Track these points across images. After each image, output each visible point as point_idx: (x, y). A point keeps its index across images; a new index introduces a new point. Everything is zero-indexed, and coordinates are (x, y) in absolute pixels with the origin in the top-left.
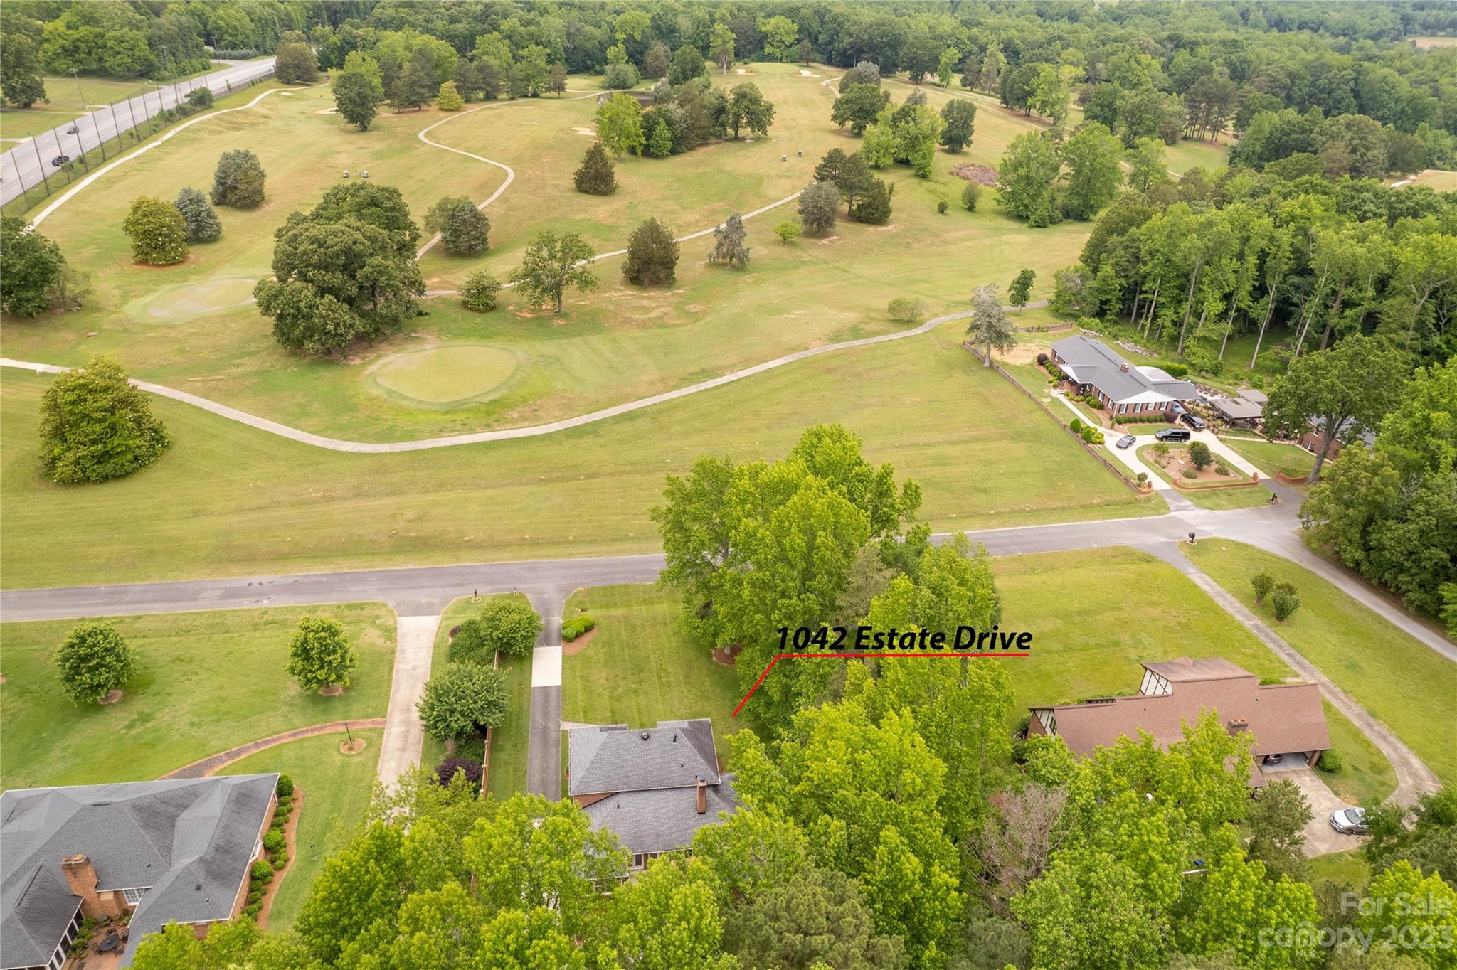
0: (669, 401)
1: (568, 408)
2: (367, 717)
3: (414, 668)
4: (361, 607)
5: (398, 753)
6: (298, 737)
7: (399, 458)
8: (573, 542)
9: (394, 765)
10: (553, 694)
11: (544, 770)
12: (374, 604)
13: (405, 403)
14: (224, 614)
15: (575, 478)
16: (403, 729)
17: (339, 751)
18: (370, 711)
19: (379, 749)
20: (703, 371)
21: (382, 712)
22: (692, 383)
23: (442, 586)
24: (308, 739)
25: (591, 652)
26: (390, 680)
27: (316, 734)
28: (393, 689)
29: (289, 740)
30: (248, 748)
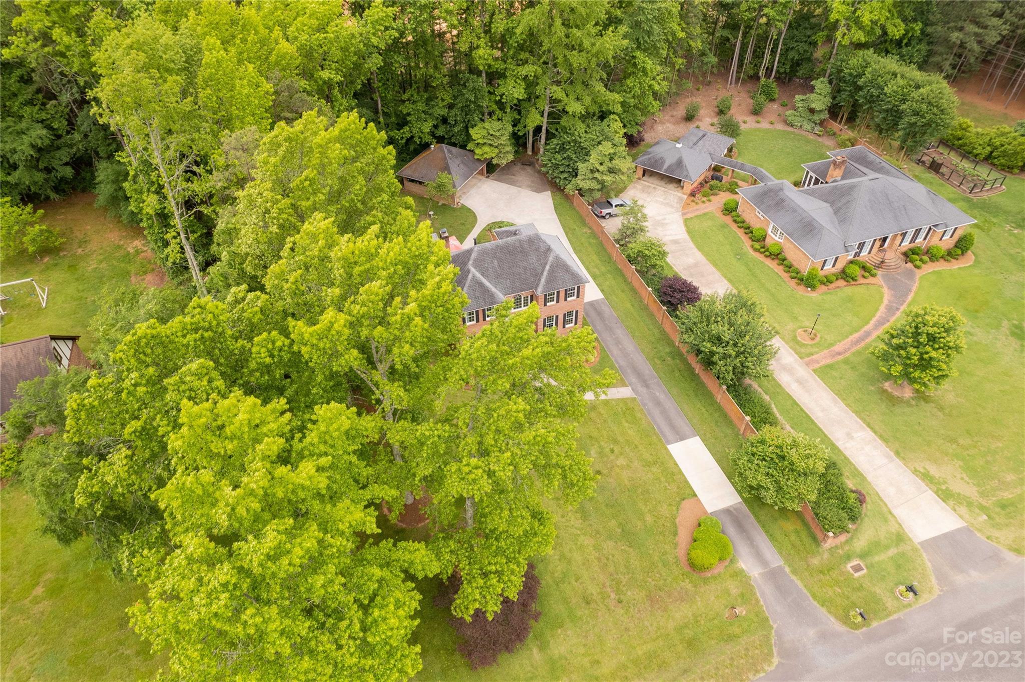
3: (850, 436)
10: (668, 432)
16: (783, 362)
18: (834, 374)
19: (782, 339)
21: (823, 374)
24: (852, 334)
28: (842, 404)
29: (866, 328)
30: (887, 315)
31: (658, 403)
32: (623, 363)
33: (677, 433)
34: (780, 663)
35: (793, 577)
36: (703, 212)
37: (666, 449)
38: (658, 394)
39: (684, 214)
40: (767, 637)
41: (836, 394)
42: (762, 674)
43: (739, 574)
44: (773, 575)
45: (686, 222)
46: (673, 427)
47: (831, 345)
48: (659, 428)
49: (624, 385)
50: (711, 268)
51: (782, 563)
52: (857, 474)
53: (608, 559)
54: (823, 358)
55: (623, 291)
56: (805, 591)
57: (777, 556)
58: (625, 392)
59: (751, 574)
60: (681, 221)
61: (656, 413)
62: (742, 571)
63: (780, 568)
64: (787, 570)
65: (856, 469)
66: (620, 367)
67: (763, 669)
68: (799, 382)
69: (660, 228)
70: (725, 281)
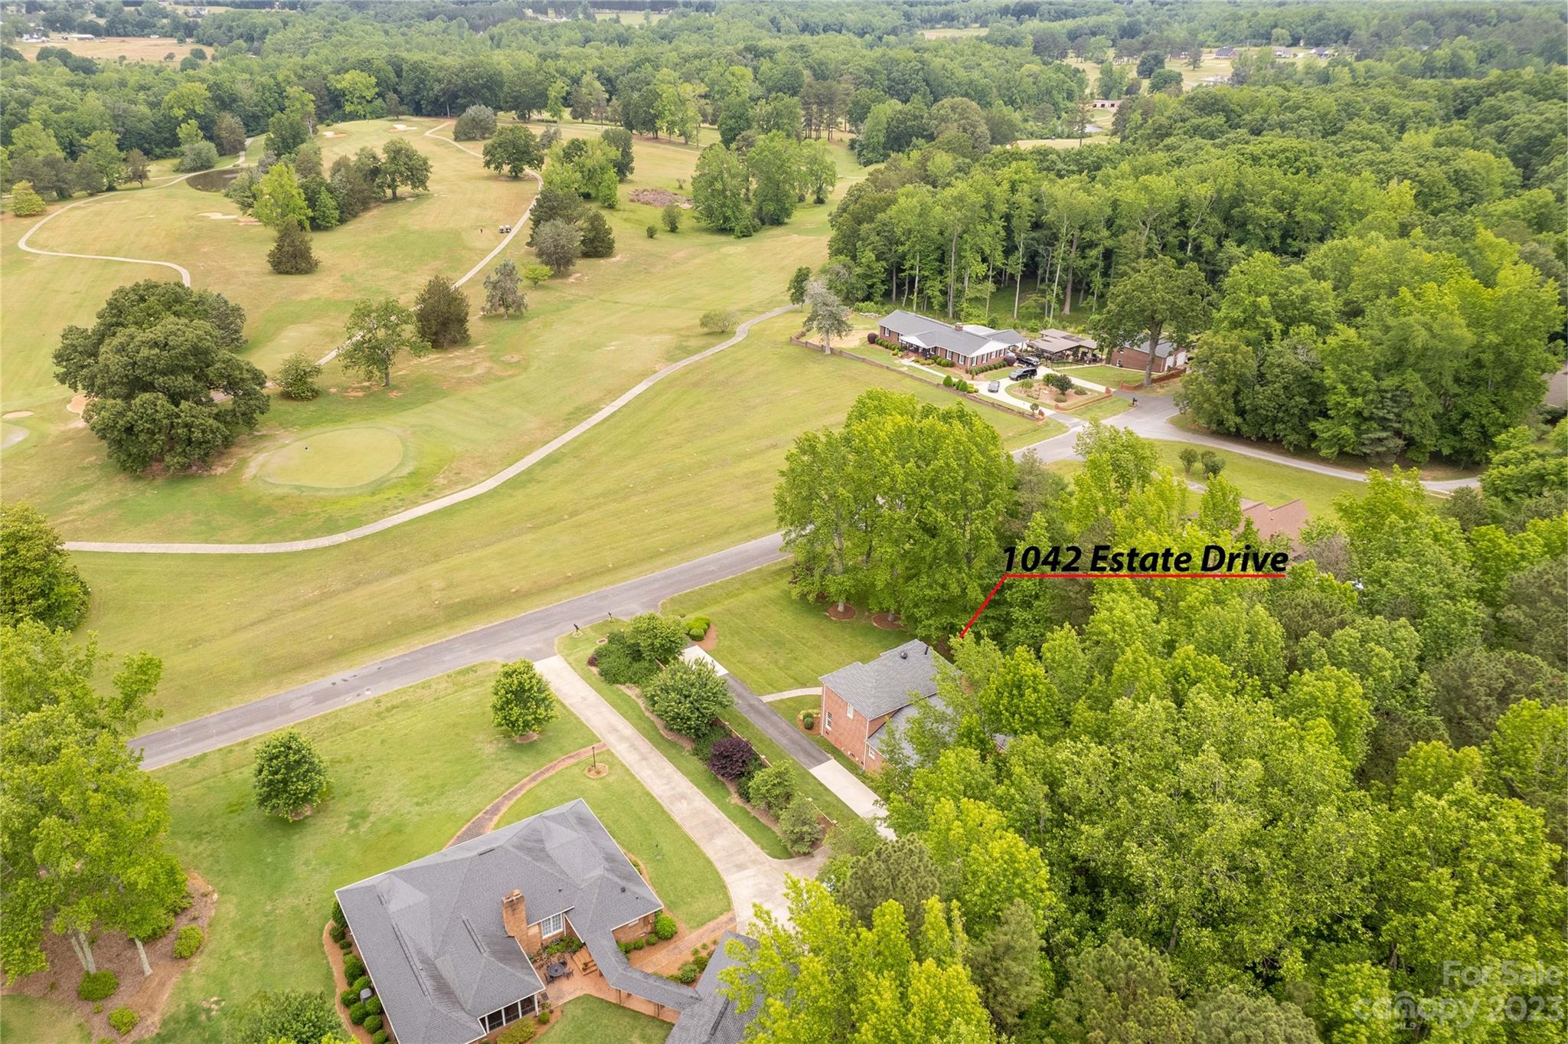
0: (574, 440)
1: (488, 467)
2: (584, 747)
4: (472, 669)
5: (644, 763)
6: (540, 779)
7: (368, 542)
8: (615, 569)
9: (650, 772)
11: (783, 733)
12: (482, 664)
13: (322, 493)
14: (335, 715)
15: (560, 519)
16: (627, 745)
17: (590, 778)
18: (581, 742)
19: (623, 766)
20: (579, 409)
21: (592, 739)
22: (579, 421)
23: (533, 633)
24: (551, 777)
25: (727, 643)
26: (572, 714)
27: (552, 772)
28: (583, 719)
29: (533, 784)
30: (502, 803)
32: (775, 718)
36: (705, 928)
37: (729, 671)
39: (732, 919)
45: (729, 907)
47: (577, 764)
48: (736, 681)
49: (769, 703)
50: (694, 835)
54: (589, 752)
58: (766, 699)
60: (735, 905)
66: (776, 714)
68: (616, 731)
69: (764, 886)
70: (677, 820)
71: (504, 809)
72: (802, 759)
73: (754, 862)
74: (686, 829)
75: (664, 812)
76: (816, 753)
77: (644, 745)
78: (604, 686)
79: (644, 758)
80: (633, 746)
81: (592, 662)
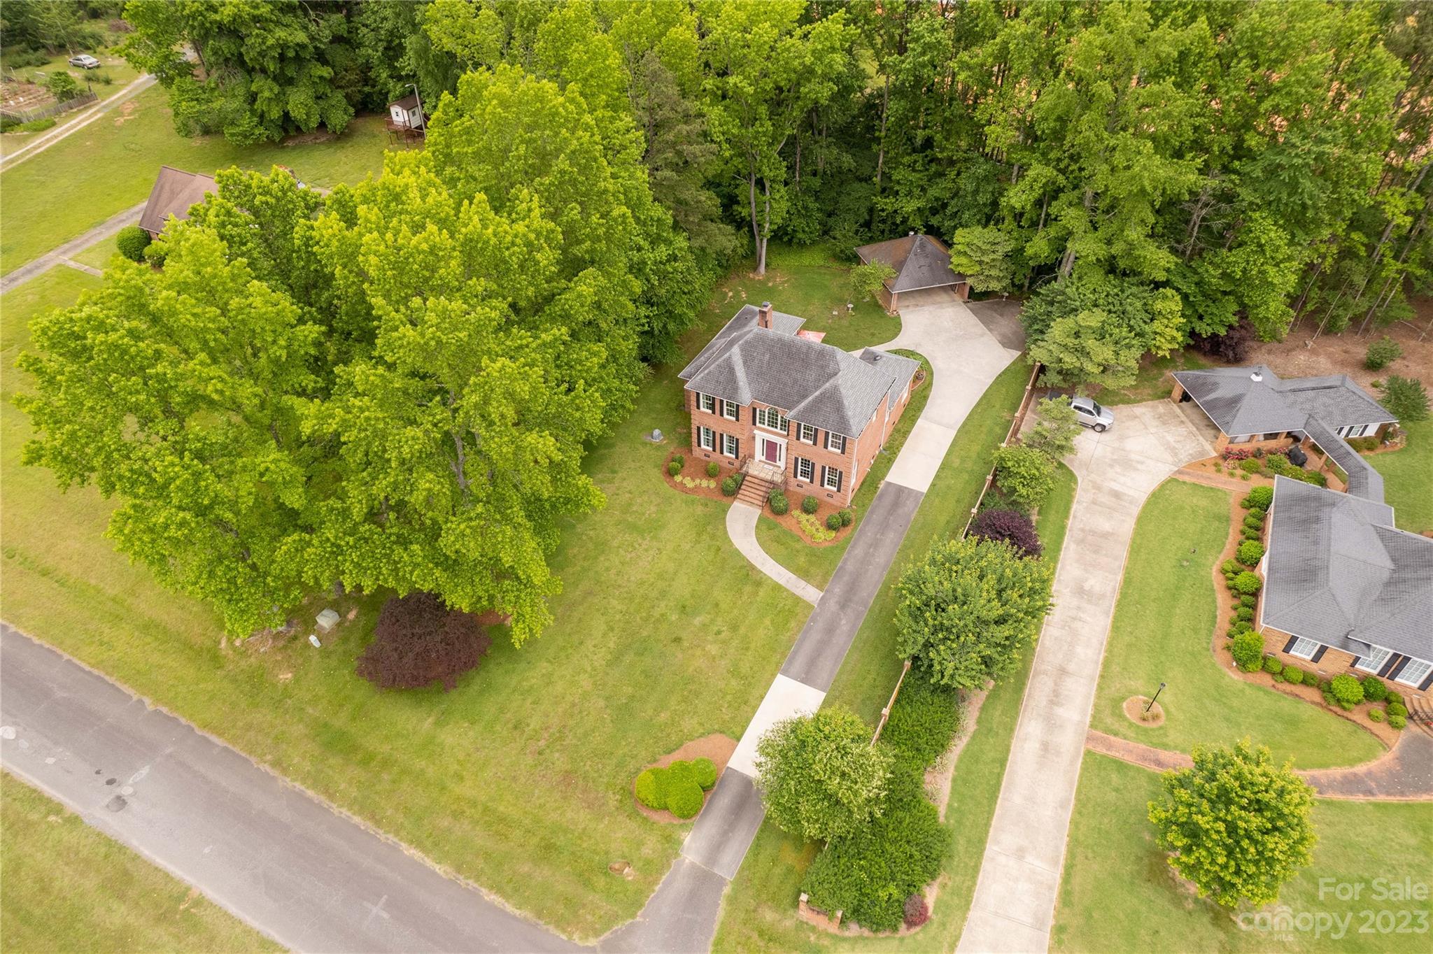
2: (1121, 766)
3: (1020, 853)
5: (1071, 667)
9: (1079, 650)
10: (799, 663)
11: (875, 544)
16: (1060, 711)
17: (1167, 711)
18: (1115, 777)
19: (1100, 688)
21: (1096, 765)
28: (1068, 815)
30: (1331, 785)
31: (830, 630)
32: (850, 567)
33: (807, 673)
34: (593, 949)
35: (723, 903)
36: (1213, 485)
37: (774, 676)
38: (843, 622)
39: (1179, 472)
40: (615, 918)
41: (1078, 799)
42: (564, 937)
43: (671, 843)
44: (704, 879)
45: (1171, 481)
46: (812, 663)
47: (1165, 746)
48: (795, 653)
49: (820, 587)
50: (1121, 551)
51: (729, 878)
52: (964, 898)
53: (580, 712)
54: (1126, 749)
55: (958, 501)
56: (716, 927)
57: (735, 869)
58: (811, 594)
59: (684, 855)
60: (1163, 477)
61: (815, 636)
62: (680, 843)
63: (721, 882)
64: (727, 890)
65: (970, 890)
66: (841, 568)
67: (571, 934)
68: (1045, 747)
69: (1118, 469)
70: (1120, 577)
71: (1337, 772)
72: (910, 509)
73: (1098, 488)
74: (1123, 562)
75: (1124, 595)
76: (888, 501)
77: (1038, 690)
78: (960, 845)
79: (1063, 671)
80: (1056, 699)
81: (917, 917)
